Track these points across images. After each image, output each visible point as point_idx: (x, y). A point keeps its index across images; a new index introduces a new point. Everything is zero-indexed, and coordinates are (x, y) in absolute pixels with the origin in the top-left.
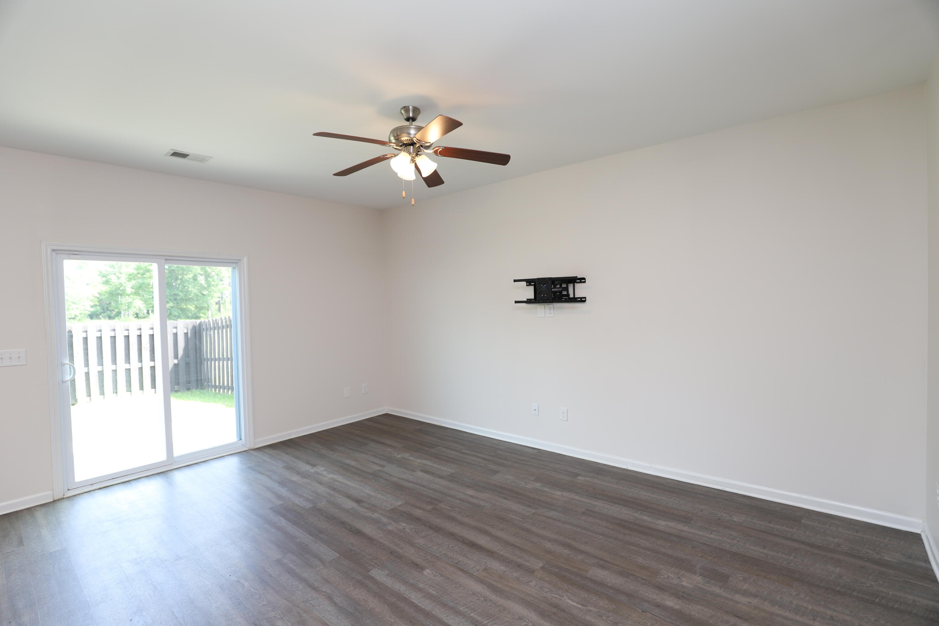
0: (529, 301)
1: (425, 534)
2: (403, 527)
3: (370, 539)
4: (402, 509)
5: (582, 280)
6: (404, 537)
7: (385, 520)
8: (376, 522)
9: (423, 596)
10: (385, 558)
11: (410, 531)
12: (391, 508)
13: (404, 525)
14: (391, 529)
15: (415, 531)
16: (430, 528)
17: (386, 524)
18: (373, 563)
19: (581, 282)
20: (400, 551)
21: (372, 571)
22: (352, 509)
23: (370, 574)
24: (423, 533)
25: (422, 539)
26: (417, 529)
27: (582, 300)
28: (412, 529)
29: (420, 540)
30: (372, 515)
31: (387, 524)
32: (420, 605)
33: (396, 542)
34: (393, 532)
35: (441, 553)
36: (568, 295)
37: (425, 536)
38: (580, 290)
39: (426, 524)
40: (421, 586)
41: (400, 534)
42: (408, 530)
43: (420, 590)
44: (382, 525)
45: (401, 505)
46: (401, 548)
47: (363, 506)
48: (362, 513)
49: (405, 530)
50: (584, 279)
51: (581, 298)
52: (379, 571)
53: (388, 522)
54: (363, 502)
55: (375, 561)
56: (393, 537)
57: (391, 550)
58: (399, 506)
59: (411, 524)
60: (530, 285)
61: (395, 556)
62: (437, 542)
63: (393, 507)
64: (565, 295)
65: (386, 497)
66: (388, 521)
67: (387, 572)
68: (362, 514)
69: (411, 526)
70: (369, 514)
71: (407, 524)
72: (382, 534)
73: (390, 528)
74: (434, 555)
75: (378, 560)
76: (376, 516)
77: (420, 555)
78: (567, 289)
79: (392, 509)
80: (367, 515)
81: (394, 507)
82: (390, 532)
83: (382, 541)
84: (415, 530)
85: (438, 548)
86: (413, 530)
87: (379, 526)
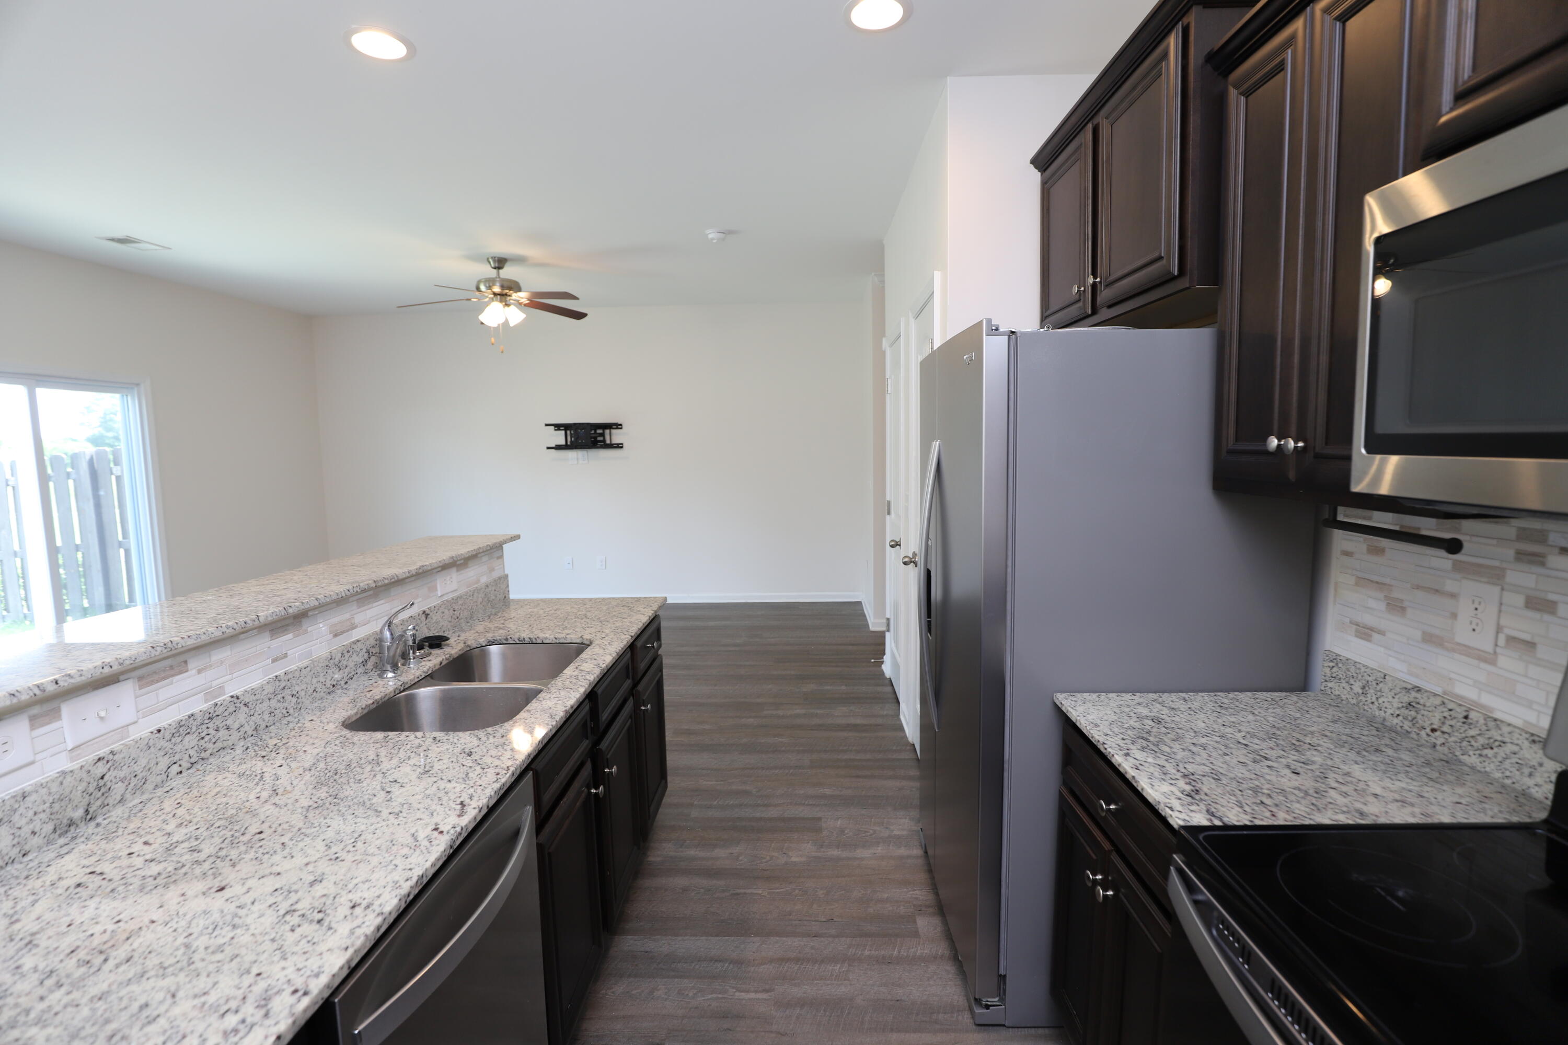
0: (558, 447)
5: (618, 426)
19: (617, 428)
27: (619, 446)
36: (604, 441)
38: (616, 437)
50: (621, 425)
51: (618, 444)
60: (559, 429)
64: (600, 441)
78: (603, 435)
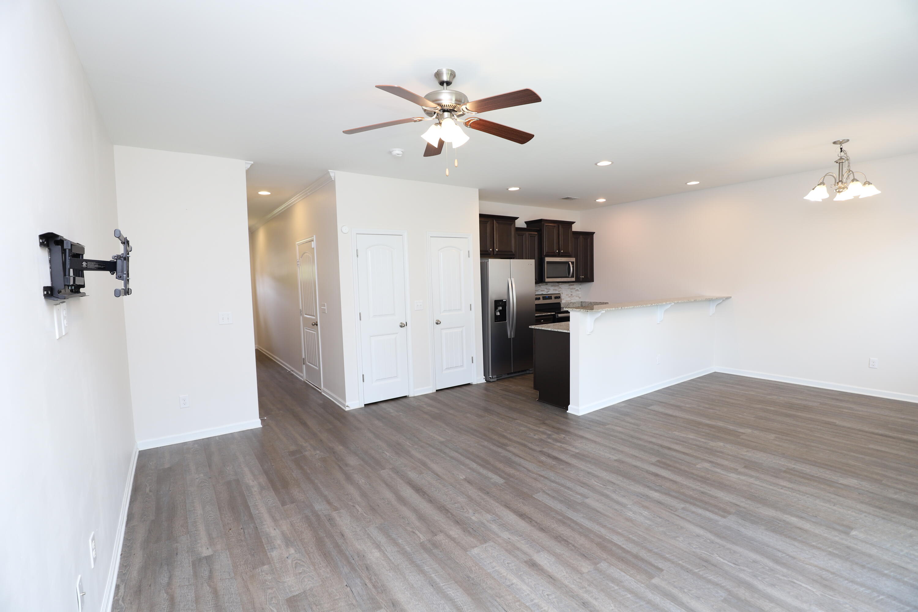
1: (455, 505)
2: (474, 516)
3: (508, 507)
4: (472, 540)
6: (476, 505)
7: (494, 527)
8: (504, 526)
9: (469, 465)
10: (493, 490)
11: (469, 510)
12: (487, 544)
13: (473, 518)
14: (488, 515)
15: (463, 509)
16: (448, 511)
17: (493, 521)
18: (503, 487)
20: (480, 494)
21: (503, 482)
22: (539, 552)
23: (504, 480)
24: (457, 506)
25: (459, 501)
26: (461, 512)
28: (467, 512)
29: (462, 501)
30: (510, 537)
31: (491, 522)
32: (471, 462)
33: (484, 501)
34: (485, 511)
35: (447, 488)
37: (455, 503)
39: (450, 516)
40: (469, 470)
41: (479, 508)
42: (470, 511)
43: (470, 468)
44: (497, 521)
45: (473, 547)
46: (479, 495)
47: (525, 553)
48: (523, 542)
49: (474, 512)
52: (497, 481)
53: (490, 523)
54: (526, 562)
55: (501, 489)
56: (486, 506)
57: (489, 495)
58: (477, 547)
59: (466, 517)
61: (485, 490)
62: (447, 497)
63: (484, 546)
65: (493, 568)
66: (490, 525)
67: (492, 480)
68: (523, 540)
69: (466, 515)
70: (514, 539)
71: (470, 518)
72: (497, 510)
73: (489, 517)
74: (453, 487)
75: (498, 489)
76: (506, 535)
77: (464, 488)
79: (485, 541)
80: (516, 538)
81: (482, 546)
82: (488, 511)
83: (497, 504)
84: (463, 511)
85: (448, 492)
86: (465, 511)
87: (500, 520)
